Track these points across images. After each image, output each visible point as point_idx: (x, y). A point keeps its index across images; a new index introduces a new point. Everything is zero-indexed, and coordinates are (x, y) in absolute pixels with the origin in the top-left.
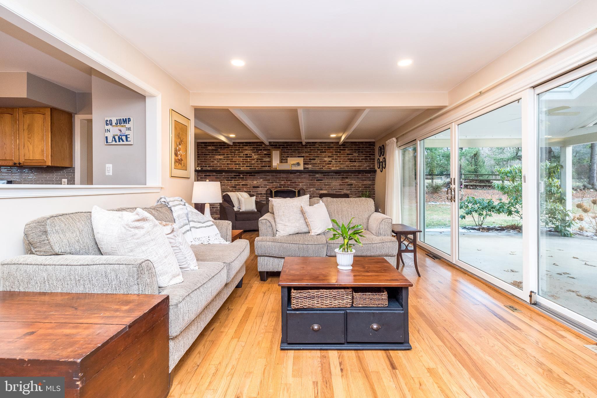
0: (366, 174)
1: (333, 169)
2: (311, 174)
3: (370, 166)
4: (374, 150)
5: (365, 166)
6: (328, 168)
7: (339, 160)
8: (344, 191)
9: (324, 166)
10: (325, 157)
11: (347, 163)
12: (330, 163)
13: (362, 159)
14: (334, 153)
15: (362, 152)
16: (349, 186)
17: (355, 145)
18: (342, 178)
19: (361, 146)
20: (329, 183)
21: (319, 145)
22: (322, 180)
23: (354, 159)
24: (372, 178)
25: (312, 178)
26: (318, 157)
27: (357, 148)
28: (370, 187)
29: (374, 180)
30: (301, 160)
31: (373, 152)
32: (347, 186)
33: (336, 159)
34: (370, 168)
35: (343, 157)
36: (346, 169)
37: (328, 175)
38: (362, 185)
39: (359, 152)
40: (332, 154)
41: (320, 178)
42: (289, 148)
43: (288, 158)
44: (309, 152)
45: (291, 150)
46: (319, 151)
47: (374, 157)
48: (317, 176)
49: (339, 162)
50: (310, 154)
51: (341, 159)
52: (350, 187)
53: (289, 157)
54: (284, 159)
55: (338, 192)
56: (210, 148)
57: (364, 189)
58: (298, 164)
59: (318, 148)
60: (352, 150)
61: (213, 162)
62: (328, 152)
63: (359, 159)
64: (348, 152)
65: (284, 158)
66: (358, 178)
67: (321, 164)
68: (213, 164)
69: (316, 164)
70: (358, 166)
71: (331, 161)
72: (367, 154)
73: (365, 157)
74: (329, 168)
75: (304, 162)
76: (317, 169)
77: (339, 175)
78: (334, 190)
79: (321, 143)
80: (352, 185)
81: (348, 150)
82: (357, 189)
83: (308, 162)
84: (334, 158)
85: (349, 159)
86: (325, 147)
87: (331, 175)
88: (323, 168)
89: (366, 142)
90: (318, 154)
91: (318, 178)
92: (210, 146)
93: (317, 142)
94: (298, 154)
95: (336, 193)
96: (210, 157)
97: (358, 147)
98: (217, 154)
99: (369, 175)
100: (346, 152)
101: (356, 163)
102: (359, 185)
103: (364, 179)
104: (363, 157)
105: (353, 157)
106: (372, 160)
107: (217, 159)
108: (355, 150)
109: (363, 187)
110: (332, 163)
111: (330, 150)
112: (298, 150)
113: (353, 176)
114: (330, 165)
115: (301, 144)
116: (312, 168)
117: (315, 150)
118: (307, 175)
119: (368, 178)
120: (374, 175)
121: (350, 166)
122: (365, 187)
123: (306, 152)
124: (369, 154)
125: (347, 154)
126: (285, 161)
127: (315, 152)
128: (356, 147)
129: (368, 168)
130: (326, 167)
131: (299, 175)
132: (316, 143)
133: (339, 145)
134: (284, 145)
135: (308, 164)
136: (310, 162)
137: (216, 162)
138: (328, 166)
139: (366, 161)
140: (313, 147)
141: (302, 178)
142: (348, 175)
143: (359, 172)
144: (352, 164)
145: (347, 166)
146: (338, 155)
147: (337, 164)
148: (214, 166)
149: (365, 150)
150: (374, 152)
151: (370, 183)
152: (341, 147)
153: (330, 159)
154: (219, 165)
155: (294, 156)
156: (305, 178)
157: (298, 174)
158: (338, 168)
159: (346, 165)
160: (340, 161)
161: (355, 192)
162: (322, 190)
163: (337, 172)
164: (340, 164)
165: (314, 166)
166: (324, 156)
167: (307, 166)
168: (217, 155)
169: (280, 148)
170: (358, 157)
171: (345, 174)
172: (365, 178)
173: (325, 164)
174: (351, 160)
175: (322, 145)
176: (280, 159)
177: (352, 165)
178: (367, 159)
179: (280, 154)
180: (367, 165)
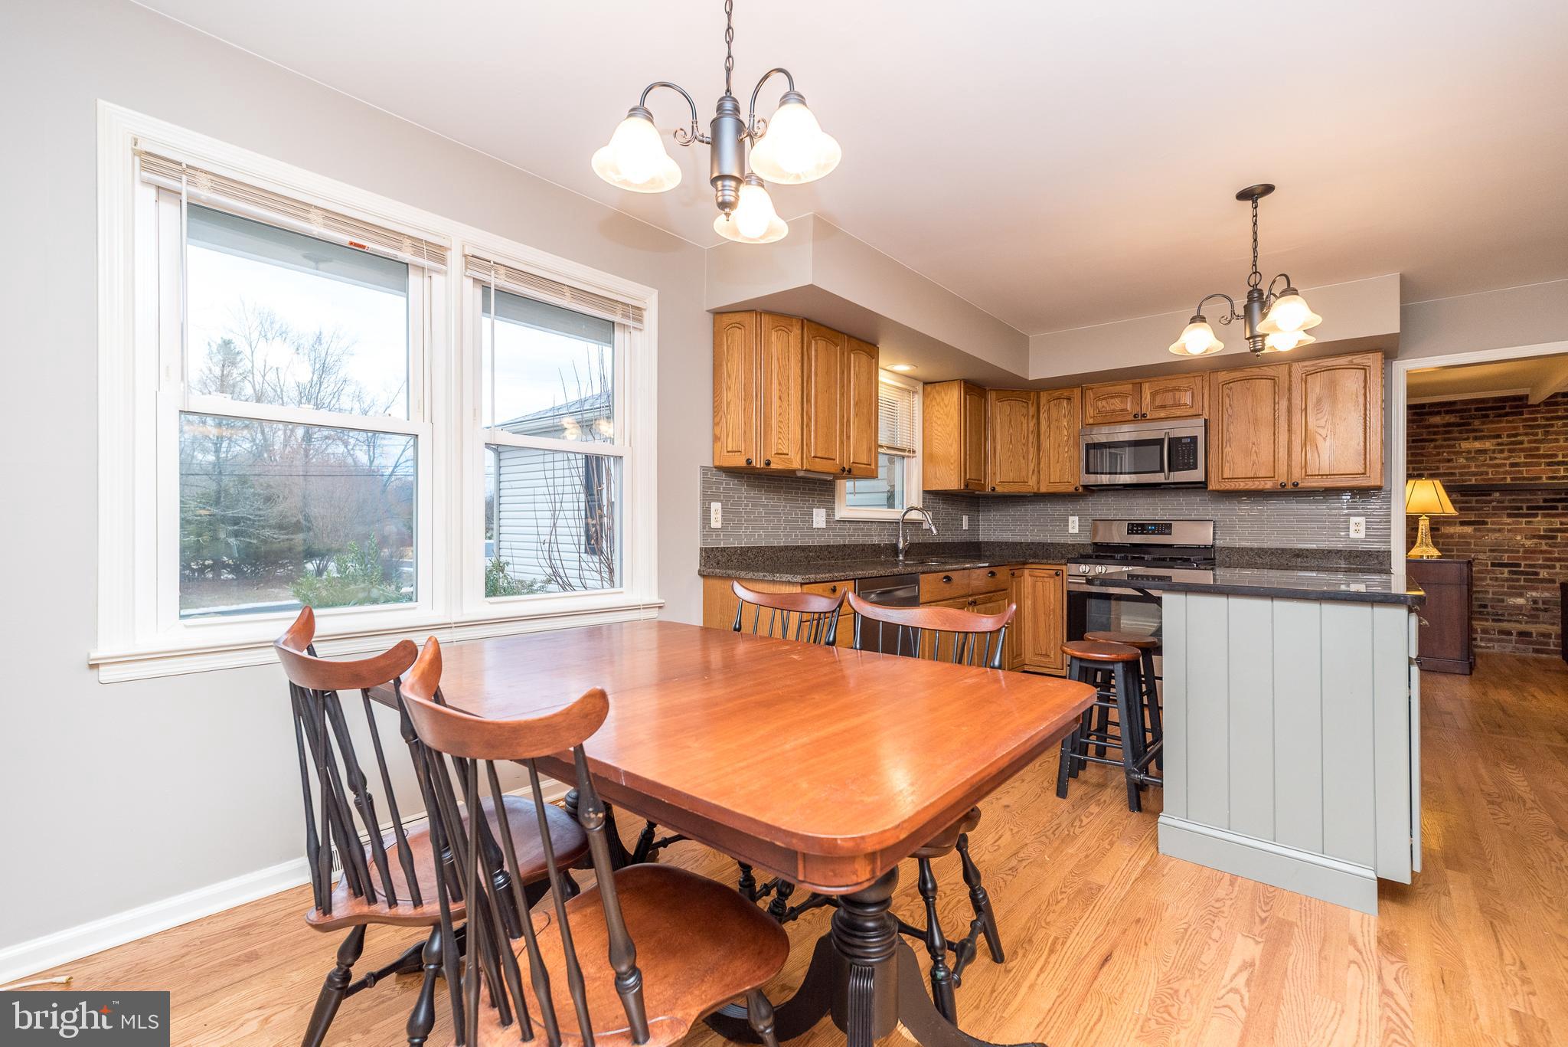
56: (1436, 420)
61: (1449, 461)
68: (1448, 468)
92: (1439, 413)
96: (1435, 447)
98: (1465, 436)
107: (1469, 452)
137: (1462, 460)
148: (1453, 474)
154: (1473, 469)
168: (1467, 439)
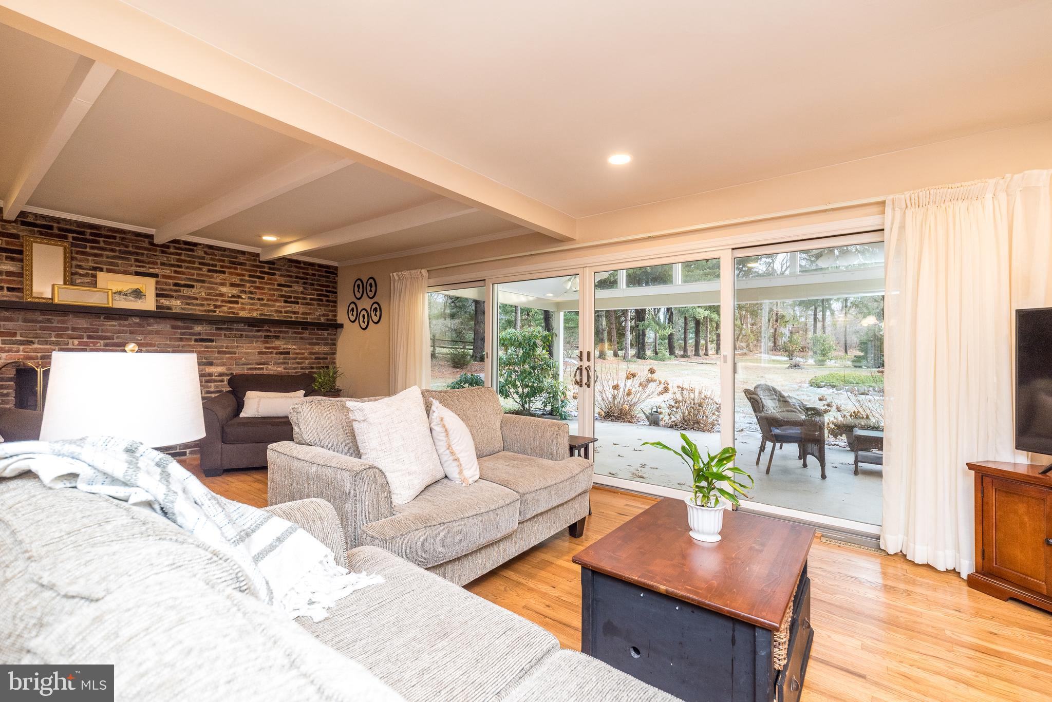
0: (320, 332)
1: (242, 314)
2: (180, 324)
3: (328, 315)
4: (336, 283)
5: (317, 314)
6: (230, 313)
7: (257, 296)
8: (270, 367)
9: (220, 307)
10: (223, 284)
11: (278, 304)
12: (235, 299)
13: (311, 299)
14: (247, 278)
15: (313, 284)
16: (282, 356)
17: (296, 267)
18: (266, 337)
19: (310, 272)
20: (232, 347)
21: (206, 253)
22: (212, 341)
23: (295, 297)
24: (332, 340)
25: (182, 334)
26: (203, 282)
27: (301, 275)
28: (327, 359)
29: (334, 344)
30: (148, 286)
31: (333, 287)
32: (278, 356)
33: (251, 293)
34: (328, 320)
35: (270, 289)
36: (276, 316)
37: (231, 329)
38: (311, 353)
39: (305, 283)
40: (241, 280)
41: (207, 334)
42: (102, 245)
43: (100, 275)
44: (173, 266)
45: (112, 250)
46: (205, 268)
47: (336, 297)
48: (198, 329)
49: (259, 299)
50: (176, 272)
51: (264, 294)
52: (285, 359)
53: (101, 270)
54: (81, 275)
55: (256, 369)
57: (314, 363)
58: (138, 294)
59: (203, 258)
60: (291, 276)
62: (231, 274)
63: (304, 299)
64: (282, 280)
65: (81, 272)
66: (301, 338)
67: (211, 300)
69: (196, 299)
70: (303, 313)
71: (239, 297)
72: (322, 290)
73: (318, 295)
74: (234, 313)
75: (156, 288)
76: (198, 311)
77: (258, 331)
78: (244, 364)
79: (211, 247)
80: (288, 353)
81: (281, 276)
82: (298, 363)
83: (171, 290)
84: (247, 289)
85: (282, 296)
86: (223, 261)
87: (237, 330)
88: (215, 312)
89: (320, 266)
90: (202, 275)
91: (199, 334)
93: (200, 244)
94: (137, 266)
95: (250, 372)
97: (304, 273)
99: (326, 334)
100: (275, 280)
101: (299, 307)
102: (303, 354)
103: (314, 341)
104: (314, 295)
105: (292, 292)
106: (331, 304)
108: (297, 277)
109: (312, 359)
110: (240, 300)
111: (236, 269)
112: (137, 254)
113: (290, 335)
114: (236, 306)
115: (147, 240)
116: (183, 309)
117: (194, 263)
118: (165, 327)
119: (323, 339)
120: (335, 335)
121: (286, 312)
122: (316, 358)
123: (163, 264)
124: (327, 291)
125: (279, 285)
126: (87, 280)
127: (193, 268)
128: (299, 273)
129: (323, 320)
130: (225, 309)
131: (137, 323)
132: (196, 244)
133: (260, 262)
134: (83, 233)
135: (172, 297)
136: (176, 291)
138: (230, 308)
139: (319, 305)
140: (189, 256)
141: (150, 333)
142: (281, 332)
143: (305, 325)
144: (289, 307)
145: (277, 311)
146: (257, 285)
147: (252, 304)
149: (319, 280)
150: (336, 288)
151: (327, 349)
152: (264, 267)
153: (235, 291)
155: (122, 269)
156: (158, 332)
157: (137, 320)
158: (255, 315)
159: (275, 309)
160: (262, 299)
161: (295, 368)
162: (211, 364)
163: (252, 323)
164: (262, 305)
165: (189, 304)
166: (218, 281)
167: (165, 302)
169: (66, 237)
170: (302, 293)
171: (271, 329)
172: (317, 339)
173: (223, 301)
174: (287, 300)
175: (213, 254)
176: (65, 271)
177: (289, 309)
178: (322, 300)
179: (65, 258)
180: (321, 313)
